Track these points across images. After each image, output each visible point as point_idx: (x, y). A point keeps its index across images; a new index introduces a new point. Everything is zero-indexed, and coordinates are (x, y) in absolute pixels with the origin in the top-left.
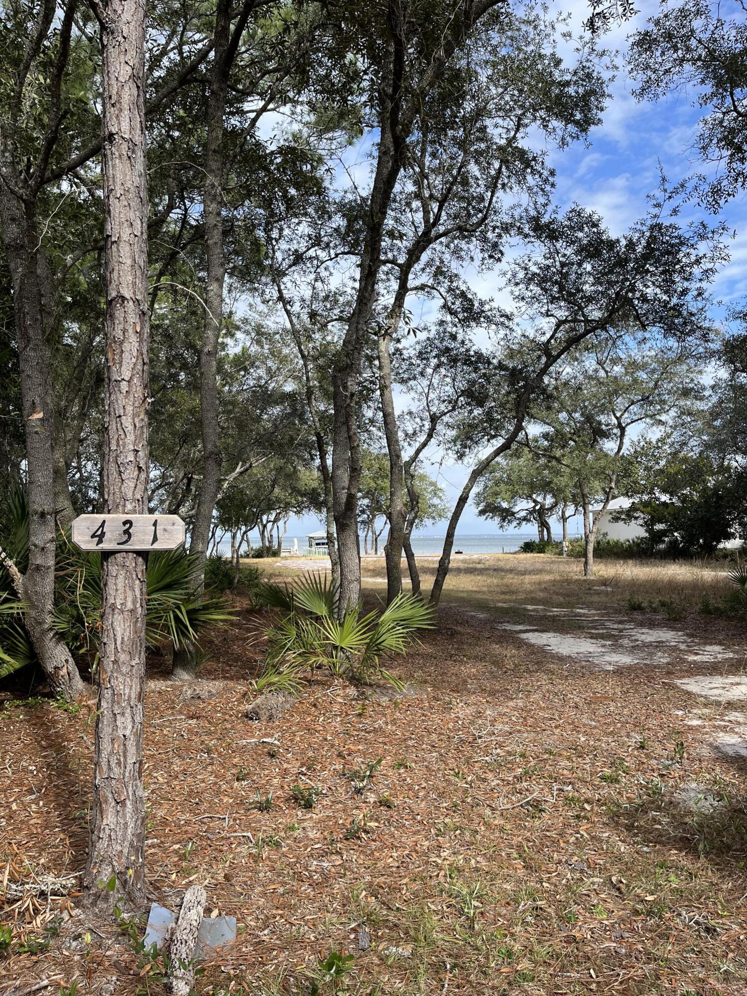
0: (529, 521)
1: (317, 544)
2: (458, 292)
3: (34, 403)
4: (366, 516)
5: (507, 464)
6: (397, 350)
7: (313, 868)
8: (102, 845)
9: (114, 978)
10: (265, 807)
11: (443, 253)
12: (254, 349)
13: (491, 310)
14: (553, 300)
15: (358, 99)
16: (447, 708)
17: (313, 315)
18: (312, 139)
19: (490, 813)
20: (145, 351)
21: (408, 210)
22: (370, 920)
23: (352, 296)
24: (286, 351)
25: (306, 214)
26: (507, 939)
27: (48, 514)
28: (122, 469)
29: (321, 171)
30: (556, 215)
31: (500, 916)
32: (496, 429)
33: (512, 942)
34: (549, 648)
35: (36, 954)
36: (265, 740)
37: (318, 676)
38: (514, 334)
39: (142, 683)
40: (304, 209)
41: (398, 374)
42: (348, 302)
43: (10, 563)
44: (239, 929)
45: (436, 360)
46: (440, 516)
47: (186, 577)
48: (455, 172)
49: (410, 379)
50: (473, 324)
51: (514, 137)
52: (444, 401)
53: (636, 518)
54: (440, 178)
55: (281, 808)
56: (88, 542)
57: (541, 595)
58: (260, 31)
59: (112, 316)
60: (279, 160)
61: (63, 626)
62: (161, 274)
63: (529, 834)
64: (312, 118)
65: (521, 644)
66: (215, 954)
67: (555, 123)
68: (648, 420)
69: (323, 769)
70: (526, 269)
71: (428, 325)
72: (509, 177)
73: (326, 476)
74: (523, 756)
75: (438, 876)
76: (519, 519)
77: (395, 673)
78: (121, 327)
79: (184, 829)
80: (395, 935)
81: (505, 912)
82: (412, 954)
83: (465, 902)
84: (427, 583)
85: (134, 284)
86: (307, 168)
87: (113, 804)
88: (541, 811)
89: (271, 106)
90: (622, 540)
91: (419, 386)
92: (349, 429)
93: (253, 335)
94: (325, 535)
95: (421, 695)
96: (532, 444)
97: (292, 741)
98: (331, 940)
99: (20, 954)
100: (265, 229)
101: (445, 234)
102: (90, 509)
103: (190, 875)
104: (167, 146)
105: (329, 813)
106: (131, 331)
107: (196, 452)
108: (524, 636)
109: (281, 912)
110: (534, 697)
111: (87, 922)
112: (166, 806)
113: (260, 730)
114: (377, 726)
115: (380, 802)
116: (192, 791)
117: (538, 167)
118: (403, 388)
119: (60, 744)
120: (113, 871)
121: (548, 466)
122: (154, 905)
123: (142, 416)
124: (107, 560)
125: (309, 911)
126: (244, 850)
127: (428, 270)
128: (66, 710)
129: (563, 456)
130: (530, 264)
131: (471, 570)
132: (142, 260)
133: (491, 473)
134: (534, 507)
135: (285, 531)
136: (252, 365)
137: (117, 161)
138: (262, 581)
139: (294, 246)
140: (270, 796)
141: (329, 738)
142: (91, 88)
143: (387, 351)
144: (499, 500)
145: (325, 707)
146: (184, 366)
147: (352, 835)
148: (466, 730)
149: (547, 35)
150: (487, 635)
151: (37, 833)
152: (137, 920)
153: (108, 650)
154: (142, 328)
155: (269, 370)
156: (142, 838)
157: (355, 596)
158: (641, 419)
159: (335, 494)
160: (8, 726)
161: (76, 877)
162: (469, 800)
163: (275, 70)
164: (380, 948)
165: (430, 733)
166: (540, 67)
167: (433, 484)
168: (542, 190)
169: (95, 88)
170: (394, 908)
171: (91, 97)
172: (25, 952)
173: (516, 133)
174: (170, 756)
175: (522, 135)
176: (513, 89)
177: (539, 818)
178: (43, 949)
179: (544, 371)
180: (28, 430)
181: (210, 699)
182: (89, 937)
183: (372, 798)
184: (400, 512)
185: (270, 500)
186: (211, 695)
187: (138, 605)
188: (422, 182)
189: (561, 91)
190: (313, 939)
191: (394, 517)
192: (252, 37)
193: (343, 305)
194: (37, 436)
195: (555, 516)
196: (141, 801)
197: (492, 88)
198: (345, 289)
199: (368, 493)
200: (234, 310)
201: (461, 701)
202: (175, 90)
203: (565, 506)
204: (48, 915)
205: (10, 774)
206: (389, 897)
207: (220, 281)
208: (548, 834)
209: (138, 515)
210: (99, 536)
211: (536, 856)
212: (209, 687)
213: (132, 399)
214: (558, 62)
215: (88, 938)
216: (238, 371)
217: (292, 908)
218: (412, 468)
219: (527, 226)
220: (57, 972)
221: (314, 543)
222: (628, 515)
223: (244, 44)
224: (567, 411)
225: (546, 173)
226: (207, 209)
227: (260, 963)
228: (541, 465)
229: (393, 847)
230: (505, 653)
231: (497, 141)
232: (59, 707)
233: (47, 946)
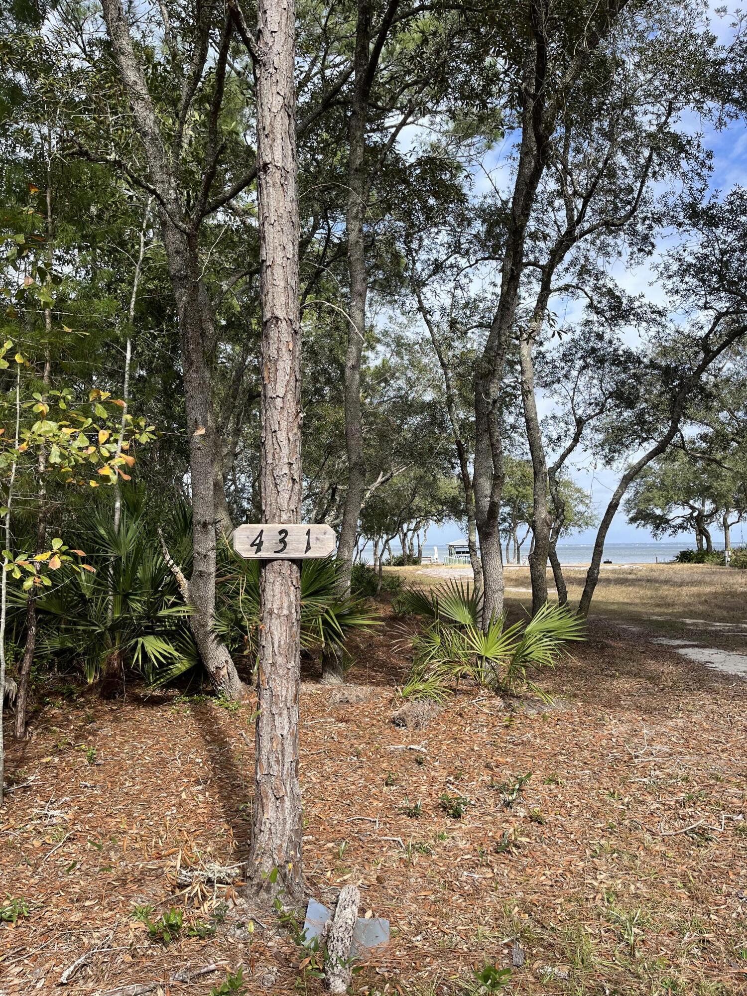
0: (685, 528)
1: (458, 553)
2: (604, 290)
3: (196, 421)
4: (507, 524)
5: (660, 469)
6: (539, 353)
7: (464, 879)
8: (263, 838)
9: (275, 969)
10: (413, 813)
11: (588, 250)
12: (394, 361)
13: (641, 307)
14: (712, 291)
15: (497, 102)
16: (600, 724)
17: (453, 324)
18: (450, 147)
19: (650, 838)
20: (297, 368)
21: (550, 209)
22: (523, 935)
23: (492, 302)
24: (425, 361)
25: (444, 223)
26: (671, 970)
27: (209, 524)
28: (278, 482)
29: (460, 179)
30: (715, 200)
31: (664, 946)
32: (648, 431)
33: (677, 974)
34: (711, 665)
35: (204, 939)
36: (412, 747)
37: (463, 685)
38: (667, 331)
39: (297, 685)
40: (444, 217)
41: (541, 377)
42: (488, 308)
43: (177, 569)
44: (392, 932)
45: (581, 362)
46: (587, 524)
47: (334, 582)
48: (600, 165)
49: (553, 382)
50: (622, 322)
51: (666, 122)
52: (590, 404)
54: (584, 173)
55: (430, 816)
56: (249, 551)
57: (701, 608)
58: (398, 46)
59: (267, 336)
60: (418, 171)
61: (223, 629)
62: (307, 293)
63: (694, 863)
64: (451, 126)
65: (679, 660)
66: (370, 955)
67: (710, 104)
69: (472, 779)
70: (680, 260)
71: (573, 325)
72: (660, 164)
73: (467, 483)
74: (685, 779)
75: (594, 898)
76: (674, 526)
77: (542, 685)
78: (275, 346)
79: (337, 828)
80: (551, 955)
81: (668, 941)
82: (569, 976)
83: (625, 928)
84: (575, 594)
85: (287, 304)
86: (446, 176)
87: (273, 799)
88: (707, 839)
89: (410, 119)
91: (563, 390)
92: (491, 437)
93: (393, 346)
94: (467, 544)
95: (571, 709)
96: (688, 447)
97: (439, 749)
98: (484, 953)
99: (189, 937)
100: (405, 242)
101: (589, 231)
102: (244, 519)
103: (344, 874)
104: (312, 169)
105: (477, 824)
106: (284, 349)
107: (341, 462)
108: (683, 651)
109: (433, 920)
110: (696, 718)
111: (249, 911)
112: (319, 805)
113: (407, 736)
114: (525, 739)
115: (531, 817)
116: (343, 792)
117: (694, 151)
118: (547, 392)
119: (223, 739)
120: (274, 864)
121: (706, 470)
122: (311, 900)
123: (296, 430)
124: (264, 567)
125: (461, 921)
126: (394, 854)
127: (572, 270)
128: (226, 708)
129: (724, 458)
130: (685, 254)
131: (621, 581)
132: (293, 281)
133: (642, 478)
134: (691, 514)
135: (425, 540)
136: (393, 376)
137: (271, 189)
138: (404, 589)
139: (434, 256)
140: (419, 803)
141: (476, 748)
142: (241, 120)
143: (529, 355)
144: (652, 507)
145: (471, 717)
146: (329, 381)
147: (502, 848)
148: (621, 748)
149: (701, 13)
150: (641, 649)
151: (204, 822)
152: (295, 914)
153: (266, 653)
154: (294, 346)
155: (409, 380)
156: (299, 834)
157: (499, 607)
159: (477, 502)
160: (176, 720)
161: (239, 867)
162: (626, 822)
163: (415, 83)
164: (535, 966)
165: (581, 749)
166: (692, 48)
167: (578, 490)
168: (698, 174)
169: (245, 120)
170: (549, 928)
171: (241, 130)
172: (195, 936)
173: (667, 118)
174: (322, 757)
175: (675, 119)
176: (663, 73)
177: (706, 847)
178: (210, 934)
179: (702, 368)
180: (191, 446)
181: (358, 703)
182: (253, 928)
183: (522, 812)
184: (545, 520)
185: (410, 509)
186: (359, 700)
187: (293, 611)
188: (566, 179)
189: (716, 70)
190: (466, 950)
191: (539, 525)
192: (391, 53)
193: (483, 310)
194: (199, 452)
195: (715, 524)
196: (298, 799)
197: (639, 74)
198: (486, 295)
199: (509, 500)
200: (374, 323)
201: (614, 717)
202: (319, 114)
203: (727, 512)
204: (214, 902)
205: (180, 765)
206: (543, 915)
207: (362, 295)
208: (716, 864)
209: (292, 525)
210: (258, 545)
211: (703, 887)
212: (358, 692)
213: (286, 415)
214: (712, 41)
215: (251, 927)
216: (379, 383)
217: (444, 917)
218: (557, 474)
219: (682, 214)
220: (223, 958)
221: (454, 552)
223: (383, 62)
224: (729, 410)
225: (702, 156)
226: (350, 226)
227: (414, 969)
228: (699, 469)
229: (545, 865)
230: (661, 669)
231: (647, 128)
232: (221, 705)
233: (214, 932)
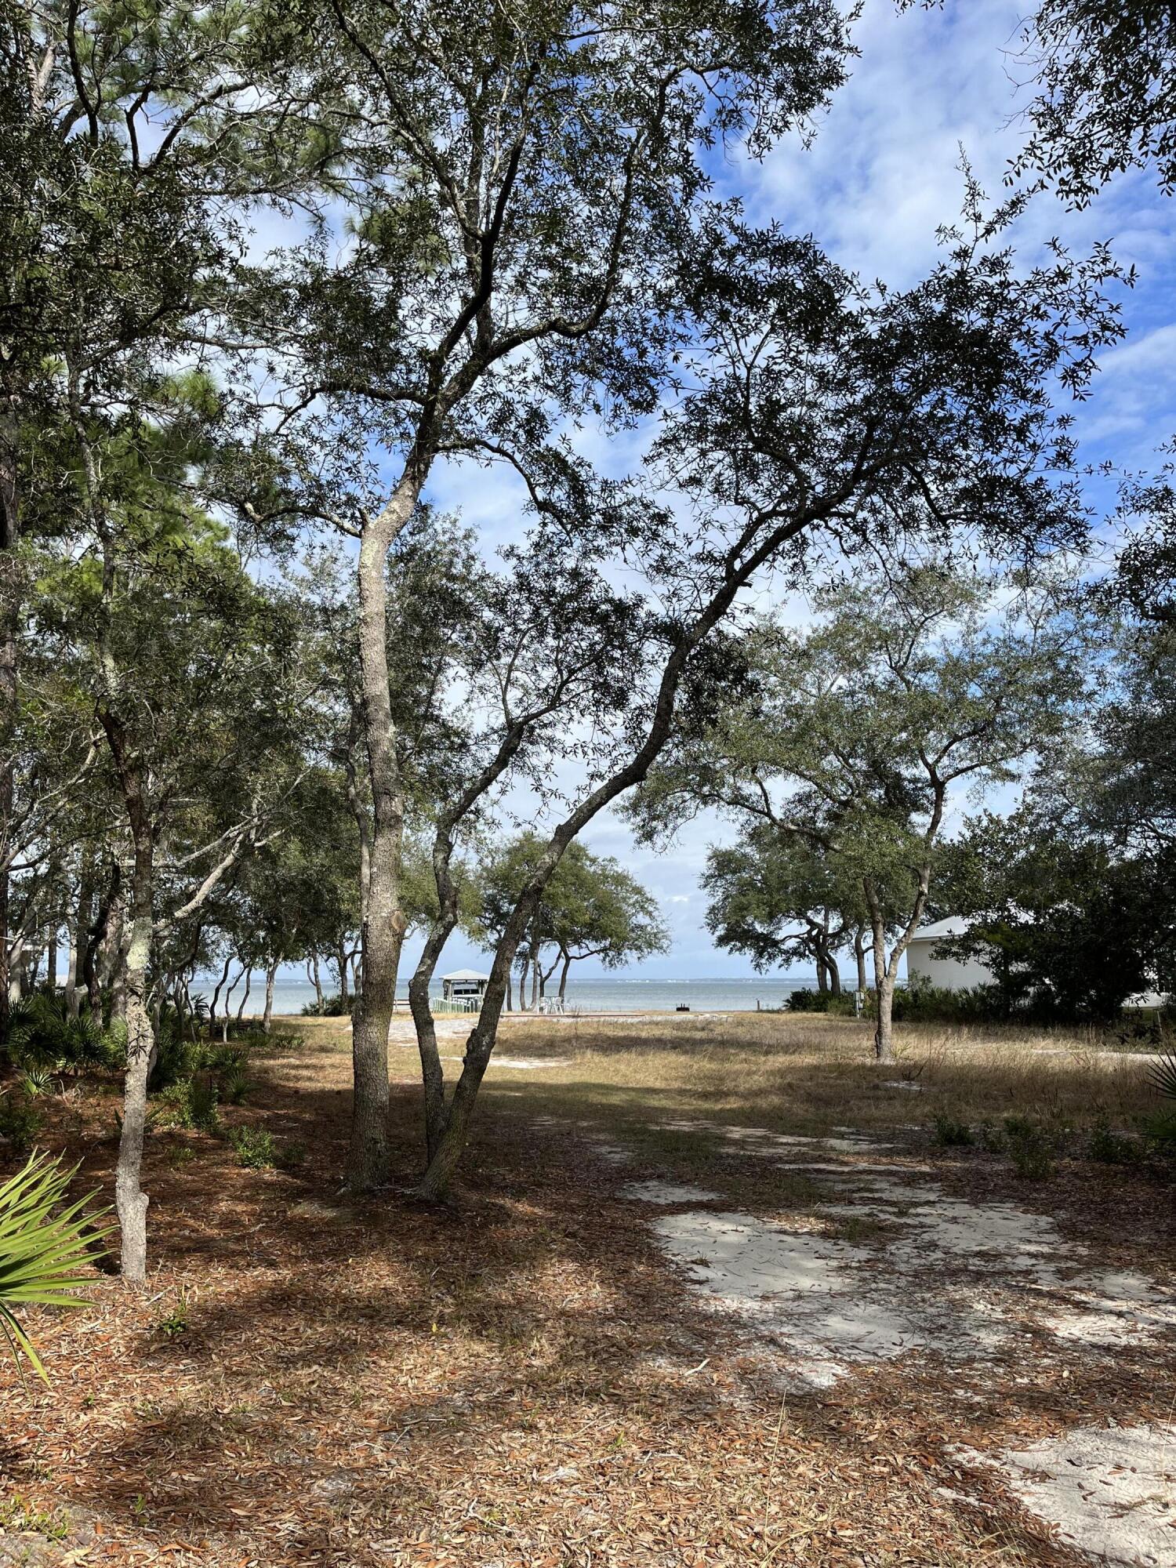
0: (802, 955)
1: (457, 992)
4: (526, 944)
13: (627, 504)
34: (701, 1273)
53: (977, 952)
68: (984, 769)
76: (786, 952)
90: (955, 990)
129: (835, 835)
134: (809, 932)
144: (749, 919)
158: (972, 768)
167: (638, 891)
184: (388, 923)
191: (374, 934)
195: (844, 949)
203: (861, 931)
221: (451, 991)
222: (965, 946)
224: (838, 754)
